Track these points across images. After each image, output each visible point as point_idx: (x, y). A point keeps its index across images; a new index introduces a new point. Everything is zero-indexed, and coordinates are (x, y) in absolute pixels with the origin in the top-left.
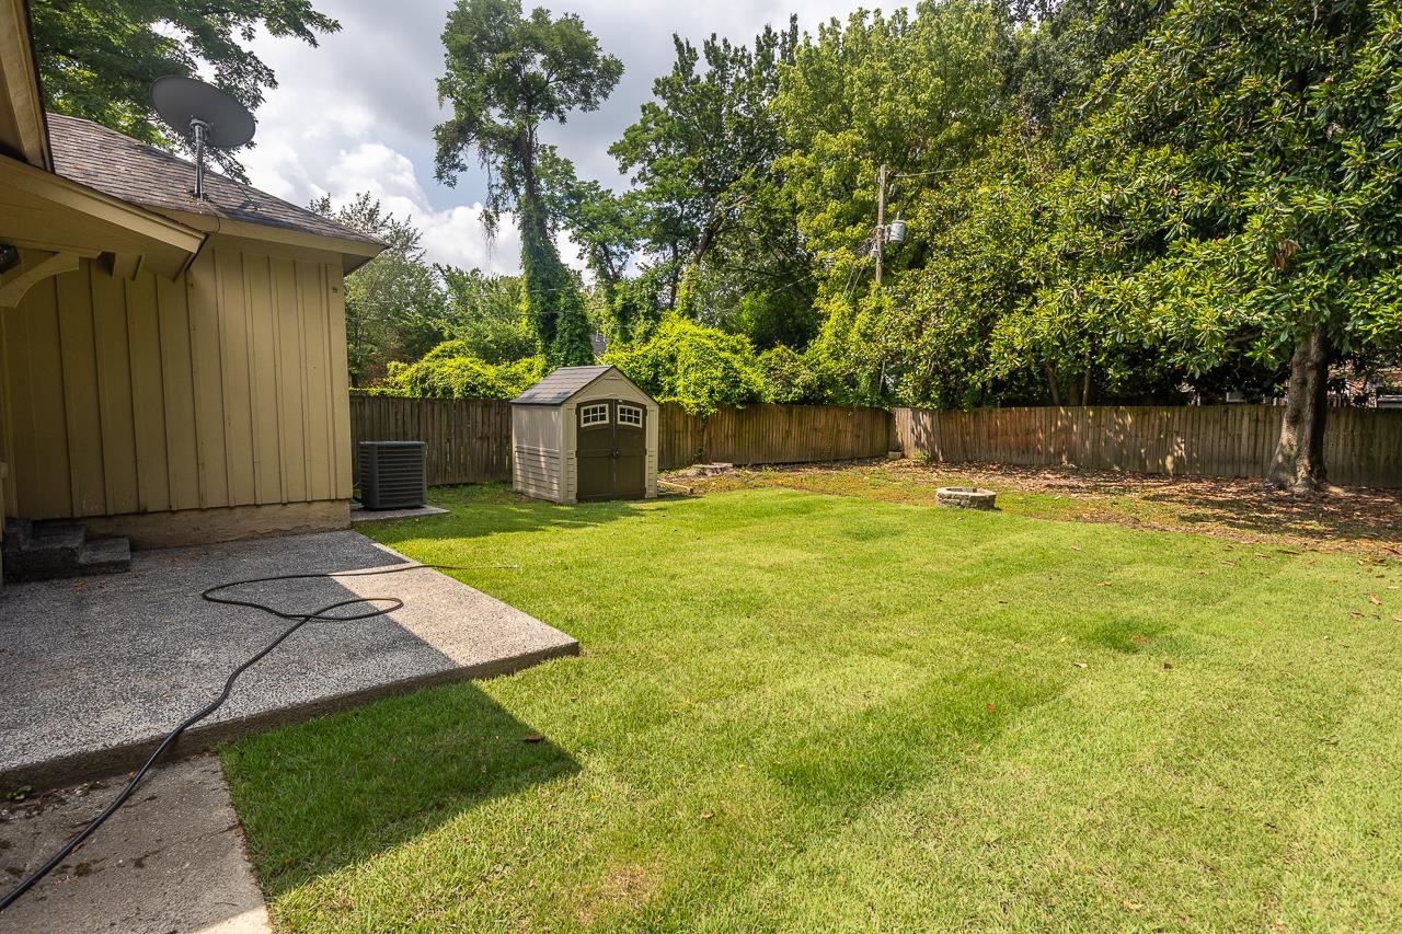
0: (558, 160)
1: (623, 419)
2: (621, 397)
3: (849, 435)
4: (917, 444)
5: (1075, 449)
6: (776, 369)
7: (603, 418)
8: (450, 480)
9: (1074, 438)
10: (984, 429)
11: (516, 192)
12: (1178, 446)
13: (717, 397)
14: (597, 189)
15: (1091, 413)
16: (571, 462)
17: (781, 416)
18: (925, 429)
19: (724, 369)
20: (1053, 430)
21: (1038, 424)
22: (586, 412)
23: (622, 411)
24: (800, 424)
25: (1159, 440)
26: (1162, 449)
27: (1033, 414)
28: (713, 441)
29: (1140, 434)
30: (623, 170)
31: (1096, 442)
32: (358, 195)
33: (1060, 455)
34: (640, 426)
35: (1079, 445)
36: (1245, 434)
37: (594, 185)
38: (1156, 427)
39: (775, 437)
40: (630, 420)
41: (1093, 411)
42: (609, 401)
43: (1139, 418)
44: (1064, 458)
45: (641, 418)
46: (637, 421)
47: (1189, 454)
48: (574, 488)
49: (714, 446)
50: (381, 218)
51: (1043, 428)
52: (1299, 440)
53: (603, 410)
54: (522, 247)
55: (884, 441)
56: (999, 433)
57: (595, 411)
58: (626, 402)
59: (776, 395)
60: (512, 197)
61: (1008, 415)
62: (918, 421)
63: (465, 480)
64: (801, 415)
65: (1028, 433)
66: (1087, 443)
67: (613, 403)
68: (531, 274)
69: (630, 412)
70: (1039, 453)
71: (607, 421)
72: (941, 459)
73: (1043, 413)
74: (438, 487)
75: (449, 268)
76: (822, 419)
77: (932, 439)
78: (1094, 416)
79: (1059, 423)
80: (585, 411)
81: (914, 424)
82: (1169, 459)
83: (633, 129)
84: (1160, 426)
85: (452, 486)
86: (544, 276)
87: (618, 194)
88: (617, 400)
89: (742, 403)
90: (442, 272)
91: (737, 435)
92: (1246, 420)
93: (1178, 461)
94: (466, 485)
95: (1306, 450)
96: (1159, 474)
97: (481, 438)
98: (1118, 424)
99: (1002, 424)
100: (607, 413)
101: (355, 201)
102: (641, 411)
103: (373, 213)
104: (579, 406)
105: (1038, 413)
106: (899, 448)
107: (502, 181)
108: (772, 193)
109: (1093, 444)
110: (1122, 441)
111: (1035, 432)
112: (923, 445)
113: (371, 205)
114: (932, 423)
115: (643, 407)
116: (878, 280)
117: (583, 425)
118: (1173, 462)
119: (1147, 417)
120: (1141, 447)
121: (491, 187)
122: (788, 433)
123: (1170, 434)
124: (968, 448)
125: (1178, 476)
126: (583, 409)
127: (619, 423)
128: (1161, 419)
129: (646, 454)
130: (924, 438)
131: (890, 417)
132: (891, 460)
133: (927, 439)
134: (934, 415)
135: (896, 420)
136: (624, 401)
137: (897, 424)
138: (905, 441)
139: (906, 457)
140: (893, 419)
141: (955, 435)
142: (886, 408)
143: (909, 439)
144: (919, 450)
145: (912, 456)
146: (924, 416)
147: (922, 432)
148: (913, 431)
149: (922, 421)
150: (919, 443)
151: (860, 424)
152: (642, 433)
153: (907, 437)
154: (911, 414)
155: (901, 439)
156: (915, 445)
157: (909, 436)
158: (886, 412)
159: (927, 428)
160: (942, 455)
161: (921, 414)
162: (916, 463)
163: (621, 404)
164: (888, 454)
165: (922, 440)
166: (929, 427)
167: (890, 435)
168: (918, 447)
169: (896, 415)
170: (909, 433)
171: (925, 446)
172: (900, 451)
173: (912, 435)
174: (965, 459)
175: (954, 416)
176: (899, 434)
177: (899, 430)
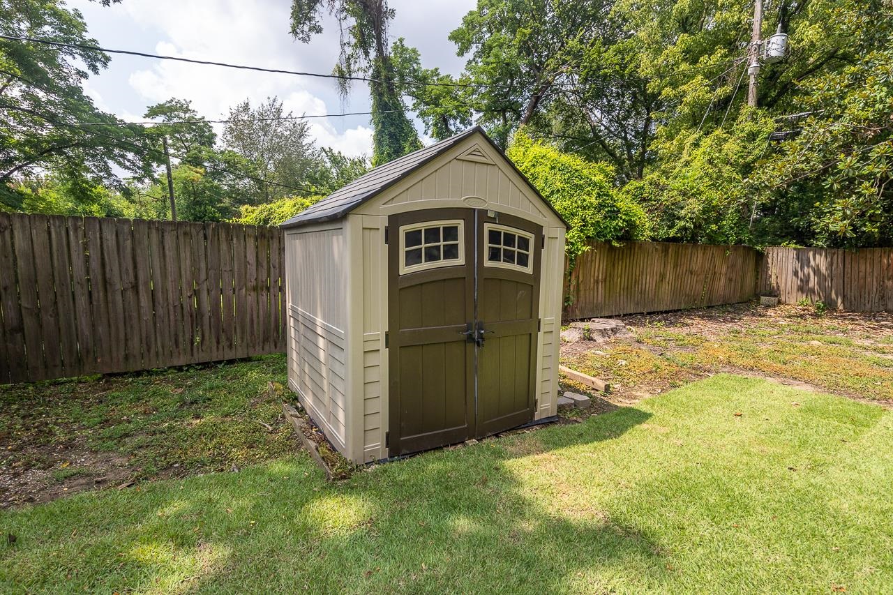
0: (407, 49)
1: (495, 255)
2: (493, 205)
3: (723, 278)
4: (801, 289)
6: (650, 200)
7: (451, 252)
8: (202, 357)
11: (367, 54)
13: (591, 232)
14: (438, 74)
16: (372, 360)
17: (656, 256)
18: (817, 271)
19: (599, 195)
22: (413, 238)
23: (494, 236)
24: (676, 266)
28: (581, 288)
30: (461, 53)
32: (269, 98)
34: (529, 270)
37: (435, 72)
39: (649, 281)
40: (509, 257)
42: (466, 213)
45: (531, 253)
46: (523, 261)
48: (381, 422)
49: (582, 293)
50: (284, 115)
53: (451, 232)
54: (372, 102)
55: (753, 284)
57: (432, 234)
58: (503, 218)
59: (653, 229)
60: (363, 56)
62: (804, 262)
63: (230, 355)
64: (677, 254)
67: (473, 217)
68: (380, 127)
69: (509, 239)
71: (460, 261)
72: (841, 307)
74: (180, 369)
75: (331, 150)
76: (698, 260)
77: (828, 283)
80: (408, 235)
81: (798, 266)
83: (471, 13)
85: (206, 365)
86: (392, 129)
87: (456, 78)
88: (483, 213)
89: (619, 239)
90: (326, 153)
91: (608, 278)
94: (231, 362)
97: (255, 289)
100: (461, 242)
101: (266, 103)
102: (531, 238)
103: (279, 111)
104: (395, 221)
106: (773, 293)
107: (353, 41)
108: (600, 53)
112: (812, 291)
113: (277, 105)
114: (831, 264)
115: (537, 229)
116: (751, 102)
117: (404, 270)
121: (343, 45)
122: (663, 276)
126: (403, 230)
127: (488, 263)
129: (539, 330)
130: (813, 282)
131: (760, 258)
132: (768, 307)
133: (819, 284)
134: (834, 254)
135: (770, 261)
136: (500, 215)
137: (770, 265)
138: (783, 285)
139: (785, 303)
140: (764, 259)
141: (868, 280)
142: (759, 248)
143: (789, 283)
144: (804, 297)
145: (793, 301)
146: (817, 256)
147: (812, 274)
148: (796, 274)
149: (812, 263)
150: (805, 288)
151: (733, 266)
152: (531, 285)
153: (786, 280)
154: (793, 254)
155: (777, 283)
156: (798, 290)
157: (789, 279)
158: (757, 251)
159: (819, 270)
160: (843, 302)
161: (811, 254)
162: (804, 310)
163: (492, 220)
164: (759, 299)
165: (811, 285)
166: (823, 269)
167: (759, 277)
168: (803, 292)
169: (770, 256)
170: (789, 276)
171: (814, 292)
172: (775, 296)
173: (794, 277)
174: (882, 308)
175: (869, 256)
176: (773, 277)
177: (773, 272)
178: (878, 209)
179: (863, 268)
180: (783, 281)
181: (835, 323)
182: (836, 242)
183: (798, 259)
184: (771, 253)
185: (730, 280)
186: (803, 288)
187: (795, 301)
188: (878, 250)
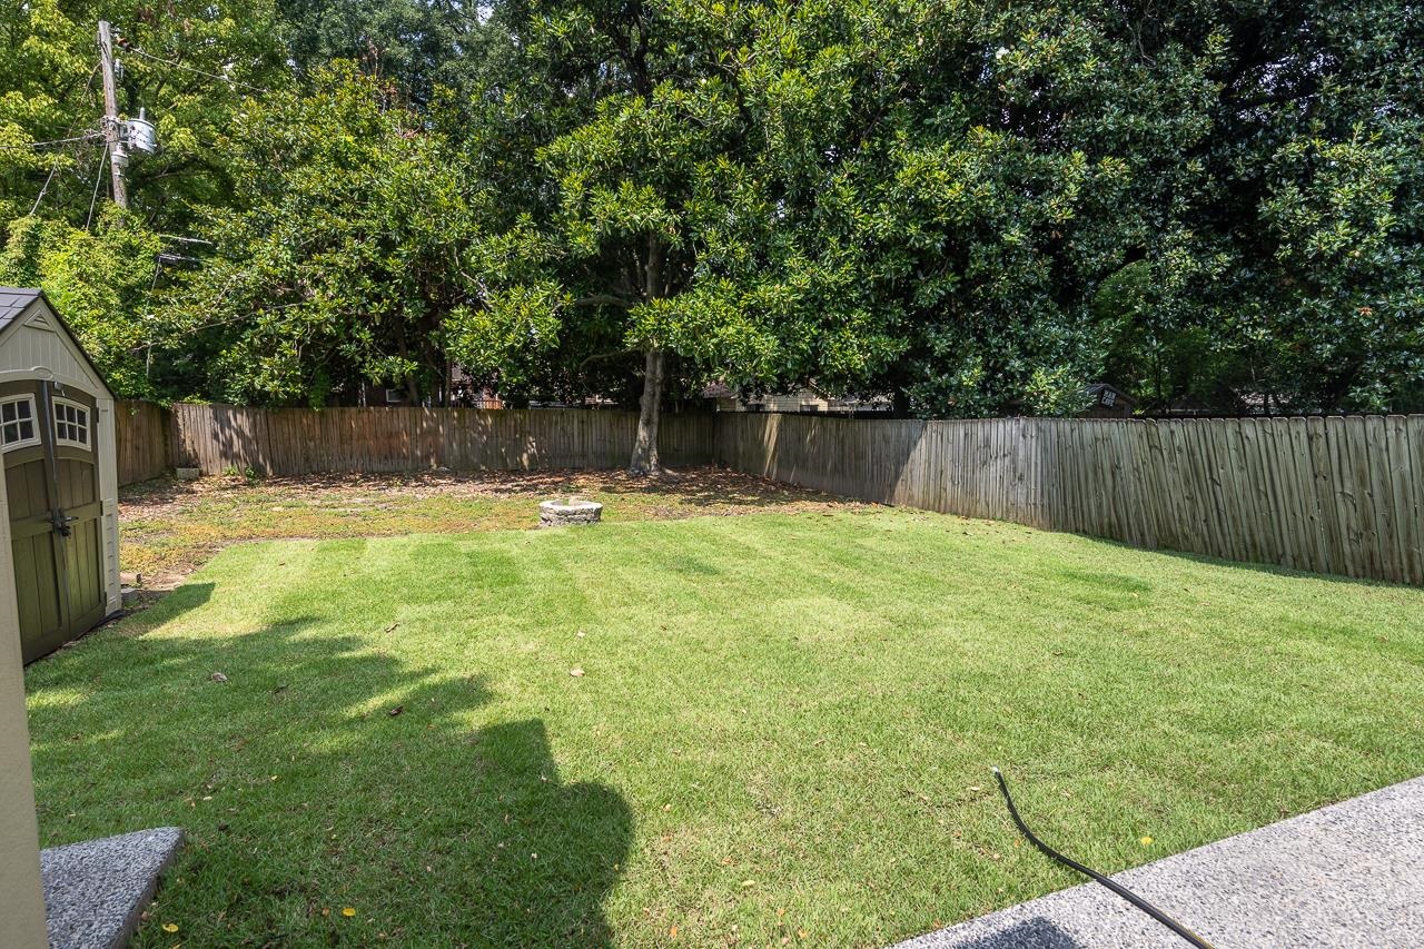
2: (58, 376)
3: (129, 445)
4: (224, 455)
5: (443, 450)
7: (27, 433)
9: (441, 440)
10: (334, 433)
12: (530, 443)
15: (456, 414)
18: (240, 433)
20: (418, 431)
21: (401, 425)
23: (60, 411)
25: (515, 439)
26: (519, 448)
27: (395, 415)
29: (499, 434)
31: (462, 444)
33: (428, 458)
34: (88, 447)
35: (447, 447)
36: (576, 434)
38: (512, 428)
40: (72, 433)
41: (458, 412)
42: (35, 386)
43: (498, 419)
44: (432, 461)
45: (88, 429)
47: (539, 450)
51: (408, 430)
52: (650, 437)
53: (24, 408)
55: (163, 452)
56: (355, 437)
57: (9, 412)
58: (67, 391)
61: (365, 415)
62: (225, 424)
65: (390, 436)
66: (454, 444)
67: (41, 388)
69: (71, 413)
70: (404, 457)
71: (36, 440)
72: (272, 473)
73: (407, 413)
77: (254, 448)
78: (459, 417)
79: (425, 424)
81: (218, 427)
82: (525, 456)
84: (515, 426)
88: (51, 384)
92: (576, 422)
93: (532, 458)
95: (654, 444)
96: (519, 471)
98: (480, 425)
99: (357, 425)
100: (34, 420)
102: (87, 410)
105: (400, 413)
106: (191, 462)
109: (460, 445)
110: (486, 442)
111: (398, 434)
112: (236, 457)
114: (254, 425)
115: (91, 401)
116: (120, 200)
118: (528, 458)
119: (503, 419)
120: (502, 447)
123: (524, 434)
124: (312, 454)
125: (532, 471)
128: (515, 421)
129: (102, 514)
130: (237, 445)
131: (167, 417)
132: (190, 481)
133: (244, 447)
134: (256, 413)
135: (180, 421)
136: (65, 387)
137: (181, 427)
138: (202, 451)
139: (207, 475)
140: (172, 419)
141: (293, 441)
142: (163, 403)
143: (210, 449)
144: (229, 463)
145: (216, 471)
146: (238, 416)
147: (235, 437)
148: (215, 436)
149: (233, 423)
150: (230, 453)
151: (138, 428)
152: (91, 466)
153: (205, 445)
154: (209, 413)
155: (194, 450)
156: (221, 457)
157: (209, 444)
158: (163, 409)
159: (242, 432)
160: (272, 467)
161: (230, 413)
162: (233, 480)
163: (58, 393)
164: (174, 472)
165: (235, 449)
166: (247, 431)
167: (169, 443)
168: (227, 458)
169: (180, 414)
170: (209, 440)
171: (240, 457)
172: (195, 467)
173: (214, 442)
174: (308, 470)
175: (290, 416)
176: (188, 442)
177: (187, 435)
178: (298, 370)
179: (286, 430)
180: (202, 446)
181: (271, 490)
182: (256, 400)
183: (216, 419)
184: (181, 411)
185: (137, 448)
186: (227, 453)
187: (221, 471)
188: (297, 410)
